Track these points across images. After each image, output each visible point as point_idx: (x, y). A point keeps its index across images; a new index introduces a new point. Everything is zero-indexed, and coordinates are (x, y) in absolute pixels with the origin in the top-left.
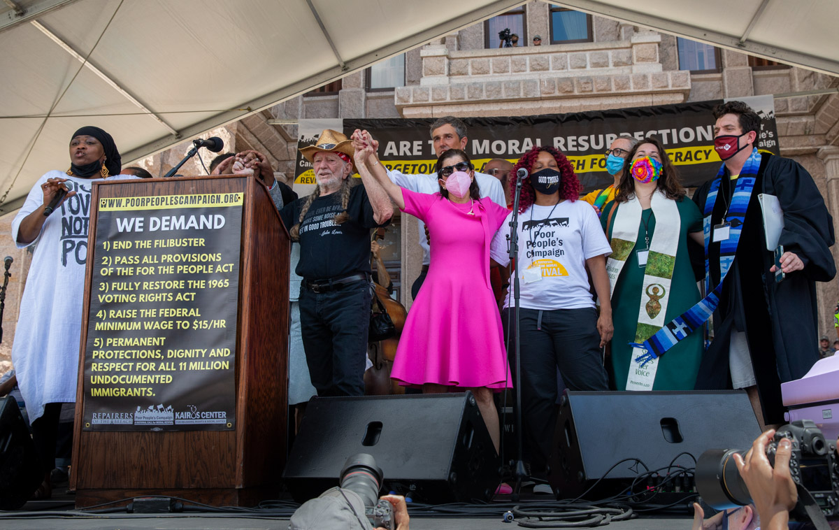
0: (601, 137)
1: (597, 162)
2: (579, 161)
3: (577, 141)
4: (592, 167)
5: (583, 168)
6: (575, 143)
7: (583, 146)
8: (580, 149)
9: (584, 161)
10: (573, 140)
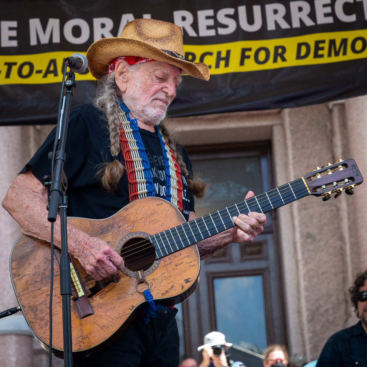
0: (257, 9)
1: (252, 54)
2: (219, 53)
3: (214, 17)
4: (242, 63)
5: (227, 65)
6: (211, 22)
7: (226, 26)
8: (221, 31)
9: (228, 52)
10: (208, 18)
